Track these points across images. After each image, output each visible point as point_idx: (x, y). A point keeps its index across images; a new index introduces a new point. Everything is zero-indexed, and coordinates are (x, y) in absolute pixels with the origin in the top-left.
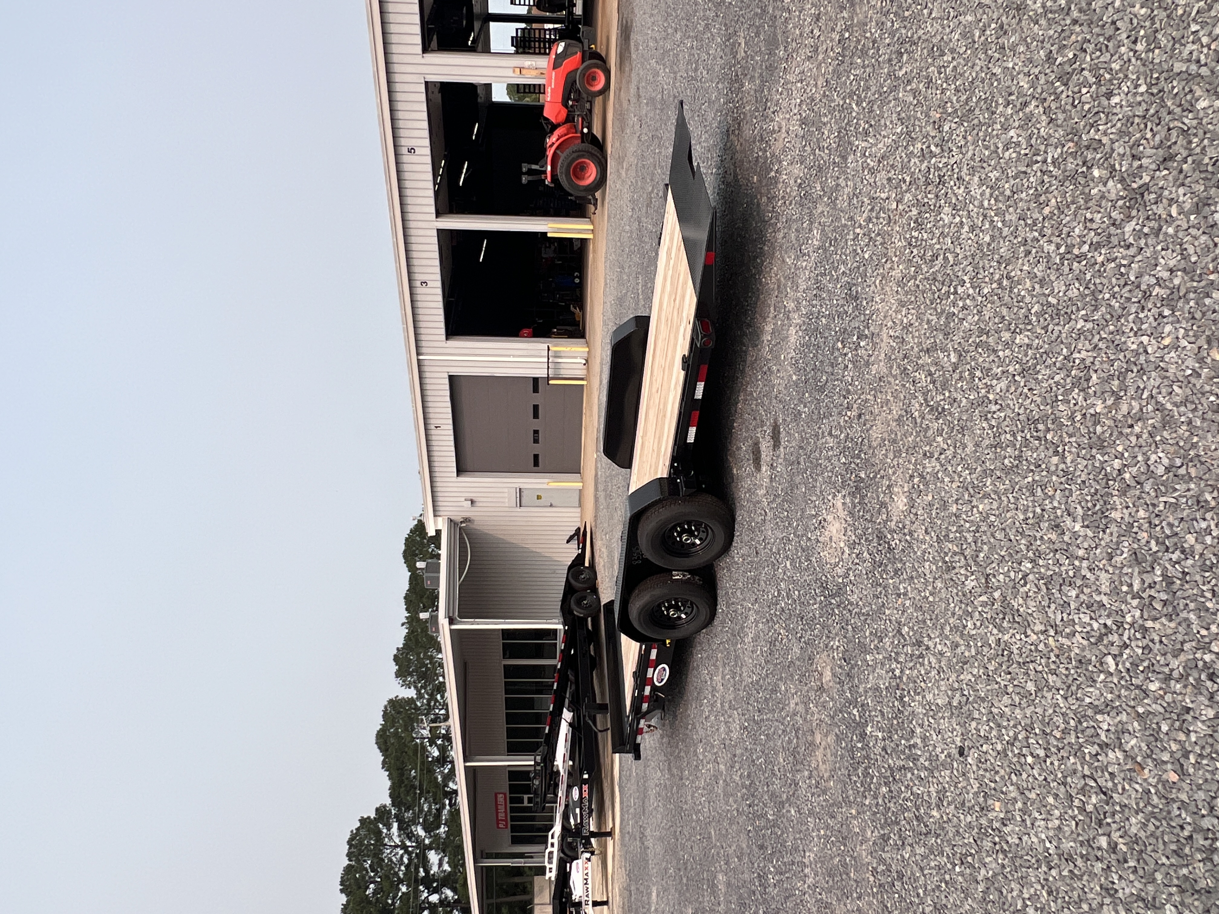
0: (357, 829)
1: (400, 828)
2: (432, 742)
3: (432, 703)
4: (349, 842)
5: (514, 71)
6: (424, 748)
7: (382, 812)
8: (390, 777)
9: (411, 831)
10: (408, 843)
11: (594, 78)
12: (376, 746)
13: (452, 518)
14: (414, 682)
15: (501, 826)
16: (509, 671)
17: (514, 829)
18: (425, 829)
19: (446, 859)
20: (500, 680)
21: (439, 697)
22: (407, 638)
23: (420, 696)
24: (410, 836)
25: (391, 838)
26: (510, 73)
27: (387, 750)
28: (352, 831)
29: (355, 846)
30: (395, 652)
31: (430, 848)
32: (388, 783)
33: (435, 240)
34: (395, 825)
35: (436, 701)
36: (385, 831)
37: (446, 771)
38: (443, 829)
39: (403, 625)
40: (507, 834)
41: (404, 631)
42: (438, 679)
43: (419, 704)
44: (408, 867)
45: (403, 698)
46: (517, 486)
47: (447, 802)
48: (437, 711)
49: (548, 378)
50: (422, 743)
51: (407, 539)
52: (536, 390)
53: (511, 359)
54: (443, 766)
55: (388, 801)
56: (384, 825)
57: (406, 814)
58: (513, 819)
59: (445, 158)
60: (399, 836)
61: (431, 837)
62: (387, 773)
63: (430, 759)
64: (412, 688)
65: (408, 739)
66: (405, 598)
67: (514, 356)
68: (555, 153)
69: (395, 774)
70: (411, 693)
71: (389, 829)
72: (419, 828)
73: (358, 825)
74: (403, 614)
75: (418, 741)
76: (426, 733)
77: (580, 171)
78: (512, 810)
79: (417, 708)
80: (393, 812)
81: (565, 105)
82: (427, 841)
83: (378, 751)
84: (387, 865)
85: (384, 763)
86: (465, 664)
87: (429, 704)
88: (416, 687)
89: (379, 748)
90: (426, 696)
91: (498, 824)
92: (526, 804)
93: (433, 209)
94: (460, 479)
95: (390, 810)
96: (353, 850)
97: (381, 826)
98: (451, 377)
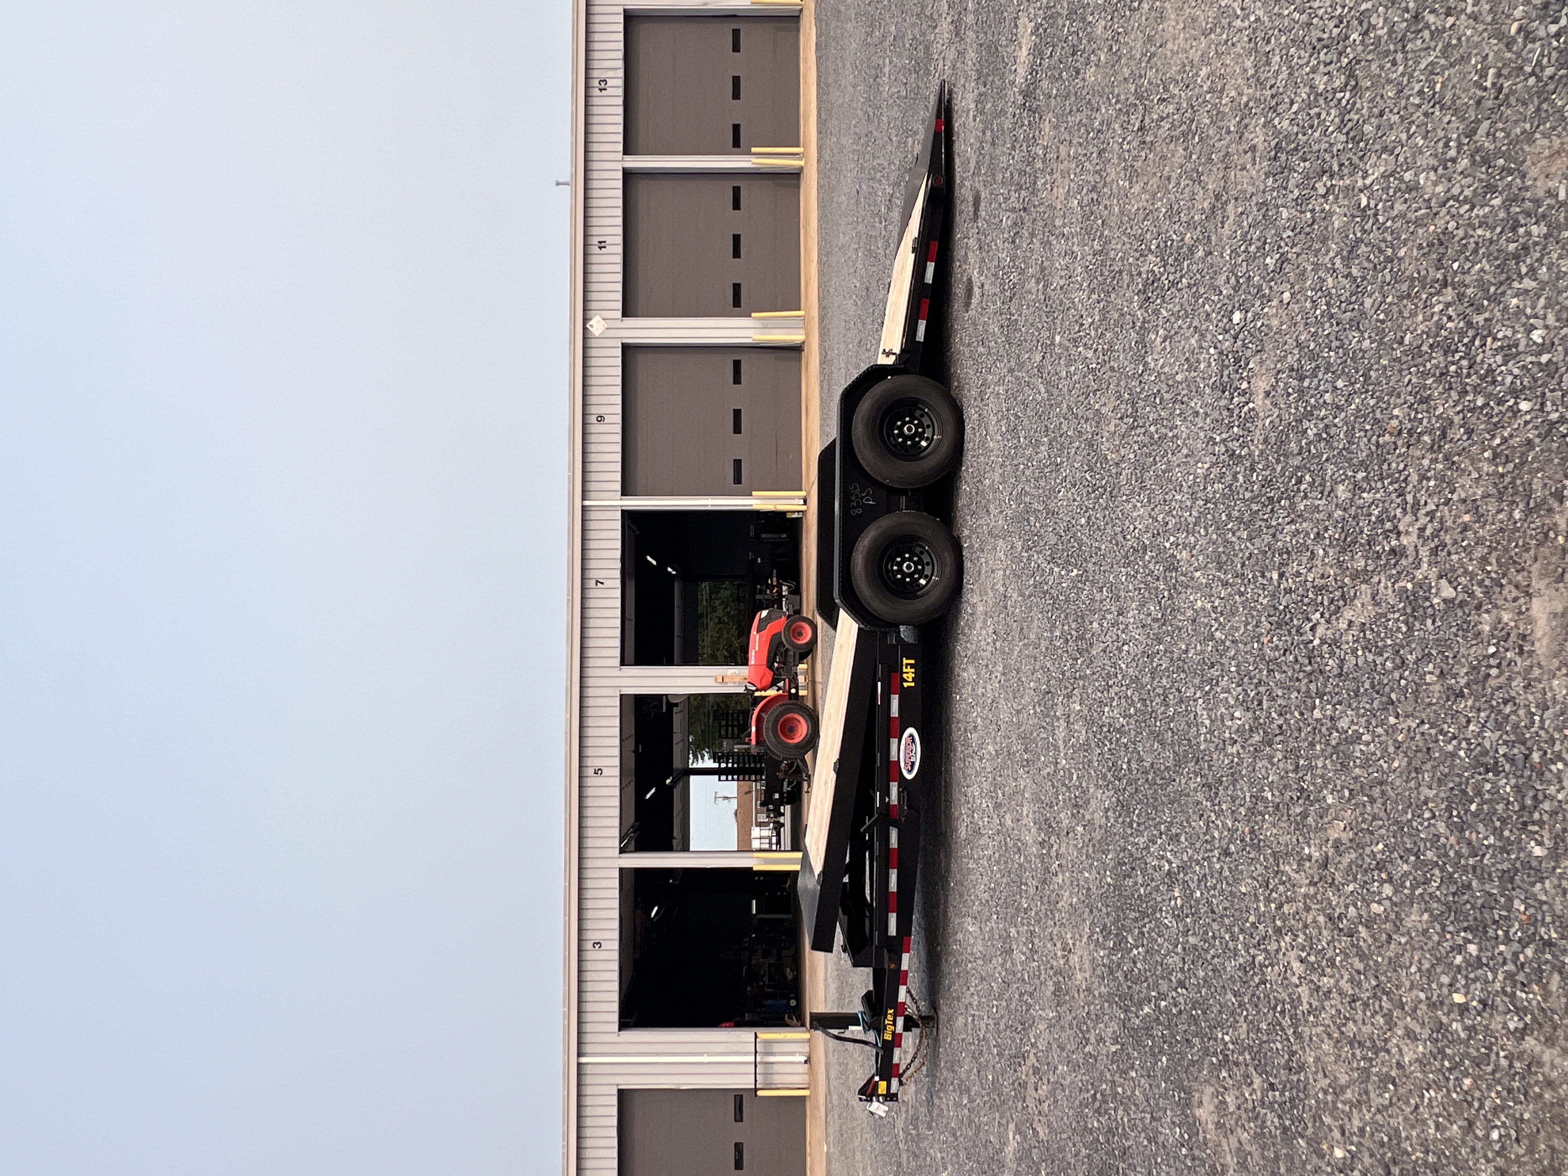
11: (800, 634)
26: (711, 682)
33: (616, 881)
49: (756, 1088)
53: (706, 1059)
67: (710, 1054)
68: (759, 716)
77: (789, 729)
81: (770, 666)
93: (616, 846)
98: (621, 1093)
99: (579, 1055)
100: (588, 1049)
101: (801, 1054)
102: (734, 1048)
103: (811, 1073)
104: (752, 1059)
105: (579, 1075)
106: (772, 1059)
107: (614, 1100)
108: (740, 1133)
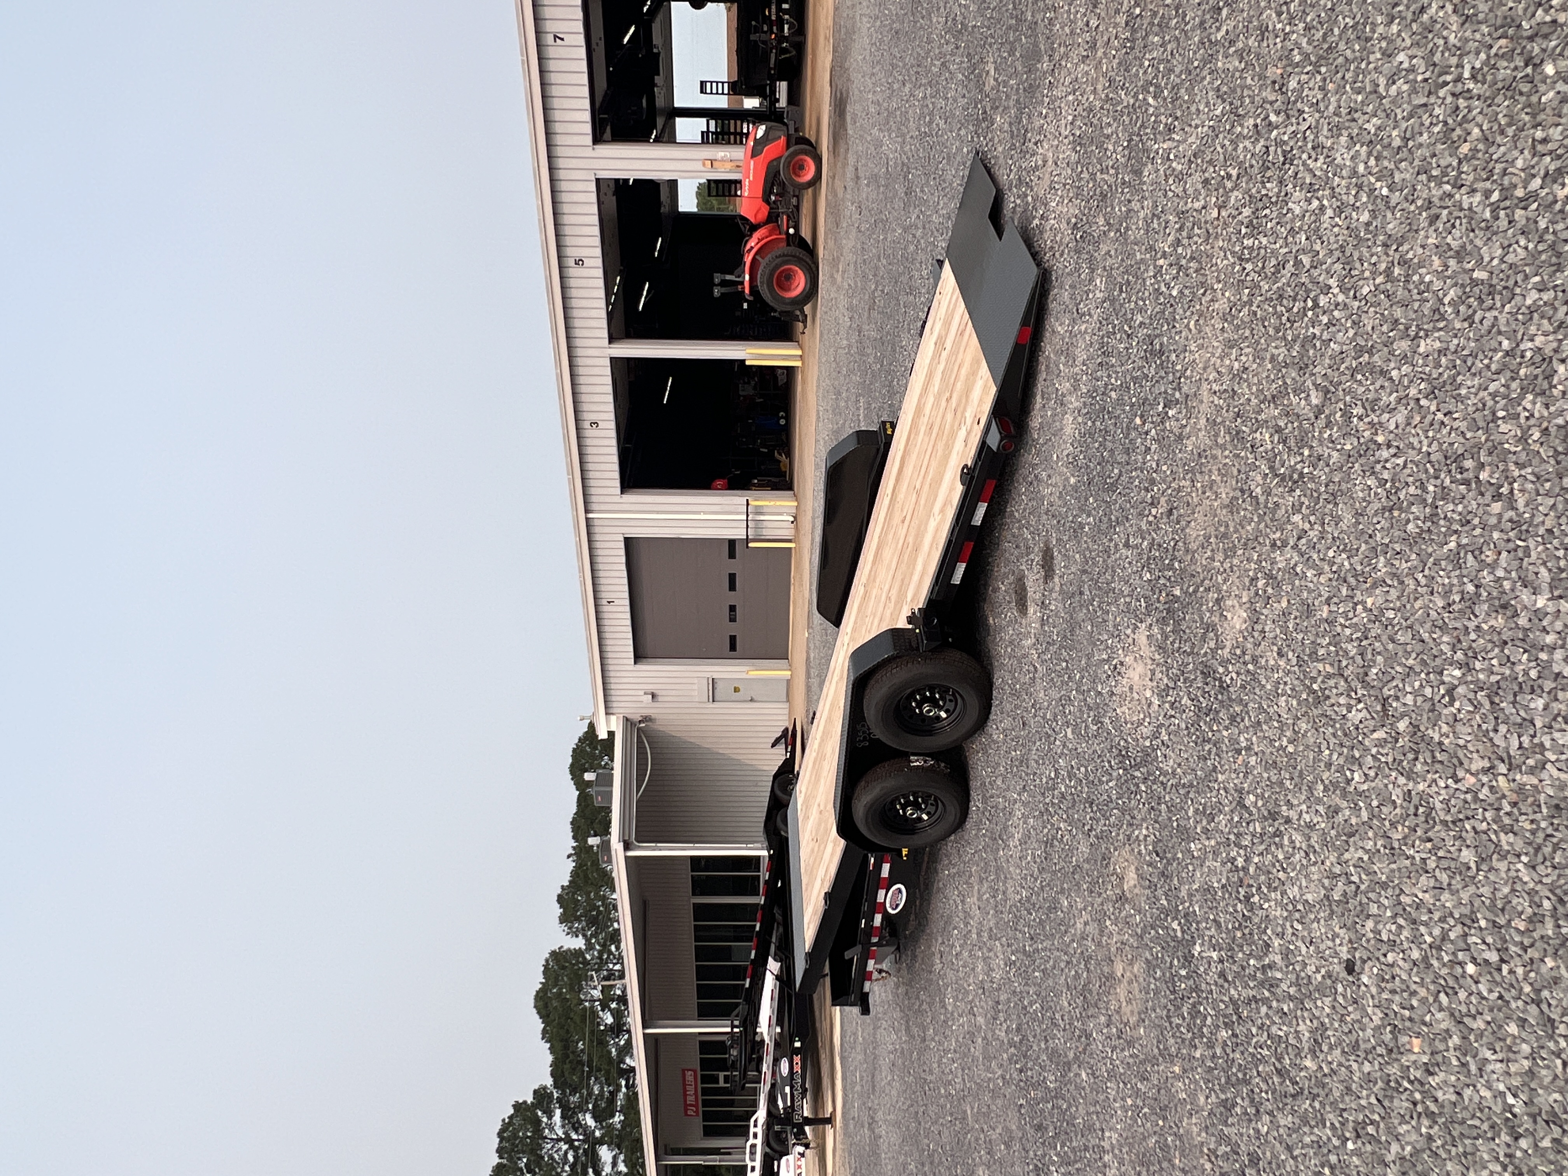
0: (511, 1117)
1: (563, 1117)
2: (605, 1006)
3: (605, 956)
4: (500, 1134)
5: (704, 165)
6: (594, 1013)
7: (541, 1095)
8: (552, 1050)
9: (578, 1121)
10: (575, 1137)
11: (802, 167)
12: (535, 1011)
13: (629, 716)
14: (583, 929)
15: (689, 1113)
16: (700, 912)
17: (706, 1116)
18: (595, 1117)
19: (622, 1157)
20: (688, 923)
21: (613, 948)
22: (575, 874)
23: (590, 947)
24: (577, 1126)
25: (552, 1129)
26: (698, 166)
27: (548, 1016)
28: (503, 1120)
29: (508, 1140)
30: (559, 891)
31: (600, 1141)
32: (550, 1058)
33: (608, 371)
34: (558, 1112)
35: (610, 953)
36: (545, 1120)
37: (622, 1043)
38: (618, 1118)
39: (569, 857)
40: (698, 1123)
41: (571, 865)
42: (612, 925)
43: (588, 957)
44: (573, 1167)
45: (569, 950)
46: (709, 675)
47: (623, 1083)
48: (611, 966)
49: (747, 540)
50: (592, 1007)
51: (574, 750)
52: (732, 555)
53: (702, 516)
54: (618, 1037)
55: (549, 1082)
56: (544, 1113)
57: (572, 1099)
58: (705, 1103)
59: (621, 273)
60: (563, 1126)
61: (602, 1128)
62: (548, 1045)
63: (602, 1028)
64: (580, 936)
65: (575, 1002)
66: (572, 823)
67: (705, 513)
68: (754, 259)
69: (559, 1046)
70: (578, 943)
71: (550, 1117)
72: (588, 1116)
73: (512, 1111)
74: (569, 844)
75: (587, 1004)
76: (597, 993)
77: (786, 279)
78: (705, 1092)
79: (586, 963)
80: (556, 1095)
81: (767, 200)
82: (598, 1134)
83: (537, 1017)
84: (547, 1164)
85: (544, 1032)
86: (645, 903)
87: (600, 957)
88: (584, 936)
89: (538, 1013)
90: (598, 947)
91: (686, 1110)
92: (722, 1084)
93: (605, 334)
94: (639, 667)
95: (552, 1093)
96: (504, 1144)
97: (540, 1113)
98: (627, 540)
99: (587, 511)
100: (594, 507)
101: (788, 514)
102: (727, 508)
103: (797, 529)
104: (745, 517)
105: (588, 526)
106: (762, 518)
107: (622, 545)
108: (733, 566)
